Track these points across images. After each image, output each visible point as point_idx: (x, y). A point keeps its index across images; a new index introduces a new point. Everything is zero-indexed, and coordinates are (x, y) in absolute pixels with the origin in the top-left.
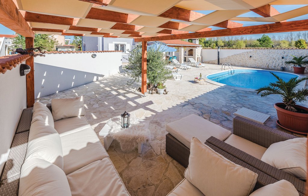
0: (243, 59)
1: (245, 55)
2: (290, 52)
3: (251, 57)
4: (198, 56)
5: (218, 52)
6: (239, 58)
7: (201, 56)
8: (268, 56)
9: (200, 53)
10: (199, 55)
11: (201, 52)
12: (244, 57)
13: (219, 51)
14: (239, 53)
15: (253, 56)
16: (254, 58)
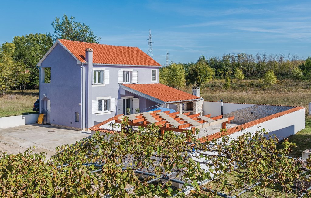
0: (245, 115)
1: (247, 110)
2: (282, 109)
3: (252, 113)
4: (199, 111)
5: (222, 107)
6: (242, 114)
7: (203, 110)
8: (266, 113)
9: (202, 107)
10: (201, 109)
11: (203, 105)
12: (246, 113)
13: (222, 105)
14: (242, 109)
15: (254, 113)
16: (255, 115)
